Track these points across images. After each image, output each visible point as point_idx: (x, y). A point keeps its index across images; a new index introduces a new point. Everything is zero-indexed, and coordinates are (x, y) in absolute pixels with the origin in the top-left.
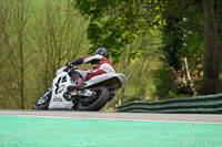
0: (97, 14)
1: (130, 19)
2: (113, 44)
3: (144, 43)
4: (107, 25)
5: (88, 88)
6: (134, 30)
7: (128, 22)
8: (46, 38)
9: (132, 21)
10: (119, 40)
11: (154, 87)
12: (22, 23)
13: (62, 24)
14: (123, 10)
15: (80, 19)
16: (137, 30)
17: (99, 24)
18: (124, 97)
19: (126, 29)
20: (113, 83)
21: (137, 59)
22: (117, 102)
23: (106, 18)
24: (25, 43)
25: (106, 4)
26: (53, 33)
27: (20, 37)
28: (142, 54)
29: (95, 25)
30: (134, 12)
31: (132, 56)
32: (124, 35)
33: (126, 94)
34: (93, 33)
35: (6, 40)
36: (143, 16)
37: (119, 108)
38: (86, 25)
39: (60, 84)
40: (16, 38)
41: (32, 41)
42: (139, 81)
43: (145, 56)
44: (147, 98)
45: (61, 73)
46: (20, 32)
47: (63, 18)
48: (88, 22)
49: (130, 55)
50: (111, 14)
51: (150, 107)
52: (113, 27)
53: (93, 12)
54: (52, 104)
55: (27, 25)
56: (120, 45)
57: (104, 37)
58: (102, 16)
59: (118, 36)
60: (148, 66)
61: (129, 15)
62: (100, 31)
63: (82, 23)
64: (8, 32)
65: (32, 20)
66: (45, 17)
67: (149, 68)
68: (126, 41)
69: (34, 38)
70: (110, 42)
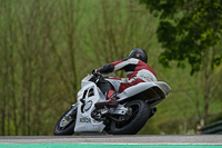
0: (168, 9)
1: (212, 14)
2: (191, 47)
4: (183, 22)
5: (121, 103)
6: (217, 28)
8: (104, 43)
9: (215, 17)
10: (199, 42)
12: (72, 25)
13: (124, 24)
14: (202, 2)
15: (146, 17)
17: (172, 22)
18: (207, 116)
19: (208, 26)
20: (153, 95)
22: (199, 123)
23: (180, 15)
24: (77, 51)
26: (113, 36)
27: (71, 44)
29: (167, 23)
30: (217, 5)
31: (217, 61)
32: (204, 36)
33: (209, 111)
34: (165, 33)
35: (53, 48)
38: (156, 24)
39: (87, 99)
40: (65, 45)
41: (85, 48)
45: (87, 84)
46: (70, 36)
47: (125, 17)
48: (158, 20)
49: (214, 61)
50: (187, 9)
53: (163, 6)
54: (78, 126)
55: (78, 27)
56: (201, 48)
57: (179, 38)
58: (175, 11)
59: (198, 37)
61: (211, 9)
62: (174, 30)
64: (54, 38)
65: (84, 21)
66: (101, 16)
68: (208, 42)
69: (88, 44)
70: (188, 45)
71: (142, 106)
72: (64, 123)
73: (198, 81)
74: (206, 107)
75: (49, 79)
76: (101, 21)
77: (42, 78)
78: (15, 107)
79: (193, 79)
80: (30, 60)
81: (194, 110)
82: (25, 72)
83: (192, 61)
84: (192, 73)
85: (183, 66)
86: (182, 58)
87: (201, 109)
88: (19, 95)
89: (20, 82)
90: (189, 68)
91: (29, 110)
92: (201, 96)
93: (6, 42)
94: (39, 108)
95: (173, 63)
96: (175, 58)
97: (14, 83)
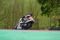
0: (43, 4)
1: (52, 5)
2: (48, 12)
3: (56, 11)
4: (46, 6)
5: (26, 24)
6: (53, 8)
7: (52, 6)
8: (30, 10)
9: (53, 6)
10: (49, 11)
11: (59, 24)
12: (23, 6)
14: (50, 2)
15: (39, 5)
16: (54, 8)
17: (44, 6)
19: (51, 8)
21: (54, 16)
23: (46, 5)
24: (24, 12)
25: (46, 1)
26: (32, 9)
27: (23, 10)
28: (56, 14)
29: (43, 7)
30: (53, 3)
31: (53, 15)
32: (51, 9)
33: (51, 25)
34: (42, 9)
35: (19, 11)
36: (56, 4)
37: (49, 29)
38: (40, 7)
39: (20, 23)
40: (21, 10)
41: (26, 11)
42: (55, 22)
43: (56, 15)
44: (57, 26)
46: (23, 9)
47: (34, 5)
48: (41, 6)
49: (52, 15)
50: (47, 4)
51: (58, 29)
52: (48, 7)
53: (42, 3)
55: (24, 7)
56: (50, 12)
57: (45, 10)
58: (45, 4)
59: (49, 10)
60: (57, 18)
61: (52, 4)
62: (44, 8)
63: (39, 6)
64: (19, 9)
65: (26, 5)
66: (29, 4)
67: (58, 18)
68: (51, 11)
70: (47, 11)
71: (29, 24)
72: (16, 27)
73: (49, 19)
74: (50, 24)
75: (18, 17)
76: (29, 5)
77: (16, 17)
78: (10, 23)
79: (48, 18)
80: (14, 13)
81: (48, 25)
82: (13, 16)
83: (48, 15)
84: (48, 17)
85: (46, 16)
86: (46, 14)
87: (49, 25)
88: (11, 20)
89: (12, 18)
90: (47, 16)
91: (13, 23)
92: (49, 22)
93: (9, 9)
94: (15, 23)
95: (44, 15)
96: (44, 14)
97: (10, 18)
